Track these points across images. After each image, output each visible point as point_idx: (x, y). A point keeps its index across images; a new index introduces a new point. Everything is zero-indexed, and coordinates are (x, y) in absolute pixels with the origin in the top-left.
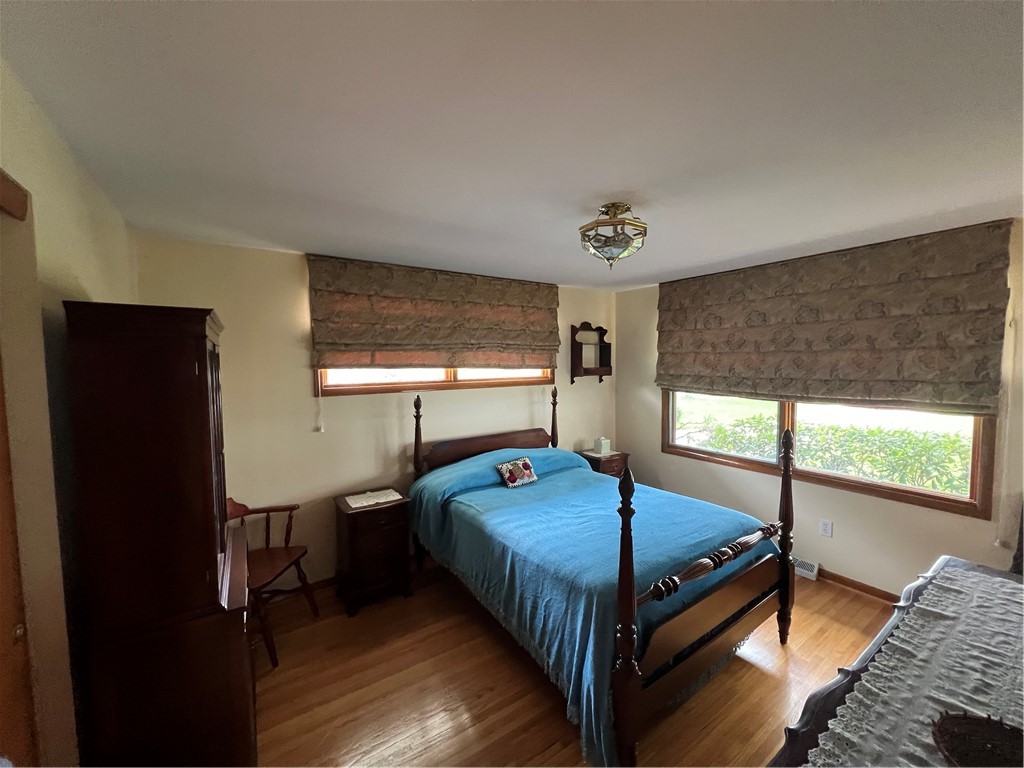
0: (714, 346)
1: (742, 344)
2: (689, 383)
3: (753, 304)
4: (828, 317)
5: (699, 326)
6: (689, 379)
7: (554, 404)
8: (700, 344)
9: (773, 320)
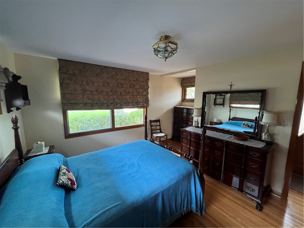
0: (92, 92)
1: (102, 92)
2: (82, 106)
3: (104, 79)
4: (124, 86)
5: (84, 83)
6: (82, 105)
7: (230, 112)
8: (85, 91)
9: (111, 85)
